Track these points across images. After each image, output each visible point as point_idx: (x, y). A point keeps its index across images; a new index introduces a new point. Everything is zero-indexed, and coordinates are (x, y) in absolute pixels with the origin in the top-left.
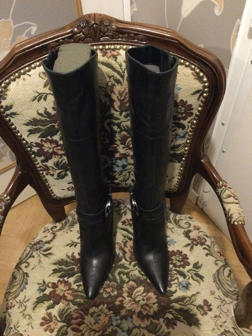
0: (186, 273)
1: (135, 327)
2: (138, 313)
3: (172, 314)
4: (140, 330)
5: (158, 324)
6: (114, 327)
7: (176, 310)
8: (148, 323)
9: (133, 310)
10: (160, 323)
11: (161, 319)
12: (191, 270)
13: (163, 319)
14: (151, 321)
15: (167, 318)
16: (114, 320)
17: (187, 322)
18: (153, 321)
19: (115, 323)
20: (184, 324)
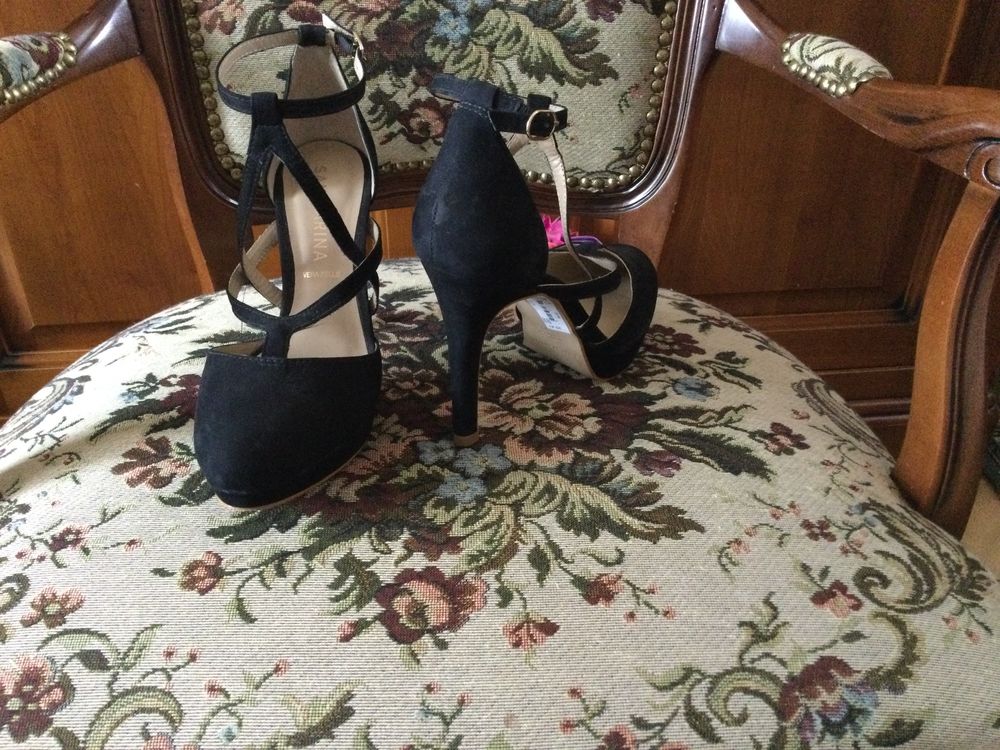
0: (697, 367)
1: (515, 467)
2: (523, 435)
3: (659, 442)
4: (534, 475)
5: (606, 463)
6: (428, 466)
7: (671, 434)
8: (568, 458)
9: (504, 429)
10: (612, 460)
11: (613, 452)
12: (711, 362)
13: (625, 452)
14: (576, 453)
15: (639, 451)
16: (429, 450)
17: (719, 462)
18: (586, 454)
19: (430, 457)
20: (707, 468)
